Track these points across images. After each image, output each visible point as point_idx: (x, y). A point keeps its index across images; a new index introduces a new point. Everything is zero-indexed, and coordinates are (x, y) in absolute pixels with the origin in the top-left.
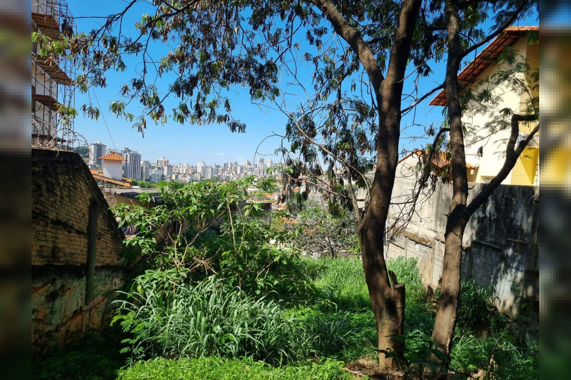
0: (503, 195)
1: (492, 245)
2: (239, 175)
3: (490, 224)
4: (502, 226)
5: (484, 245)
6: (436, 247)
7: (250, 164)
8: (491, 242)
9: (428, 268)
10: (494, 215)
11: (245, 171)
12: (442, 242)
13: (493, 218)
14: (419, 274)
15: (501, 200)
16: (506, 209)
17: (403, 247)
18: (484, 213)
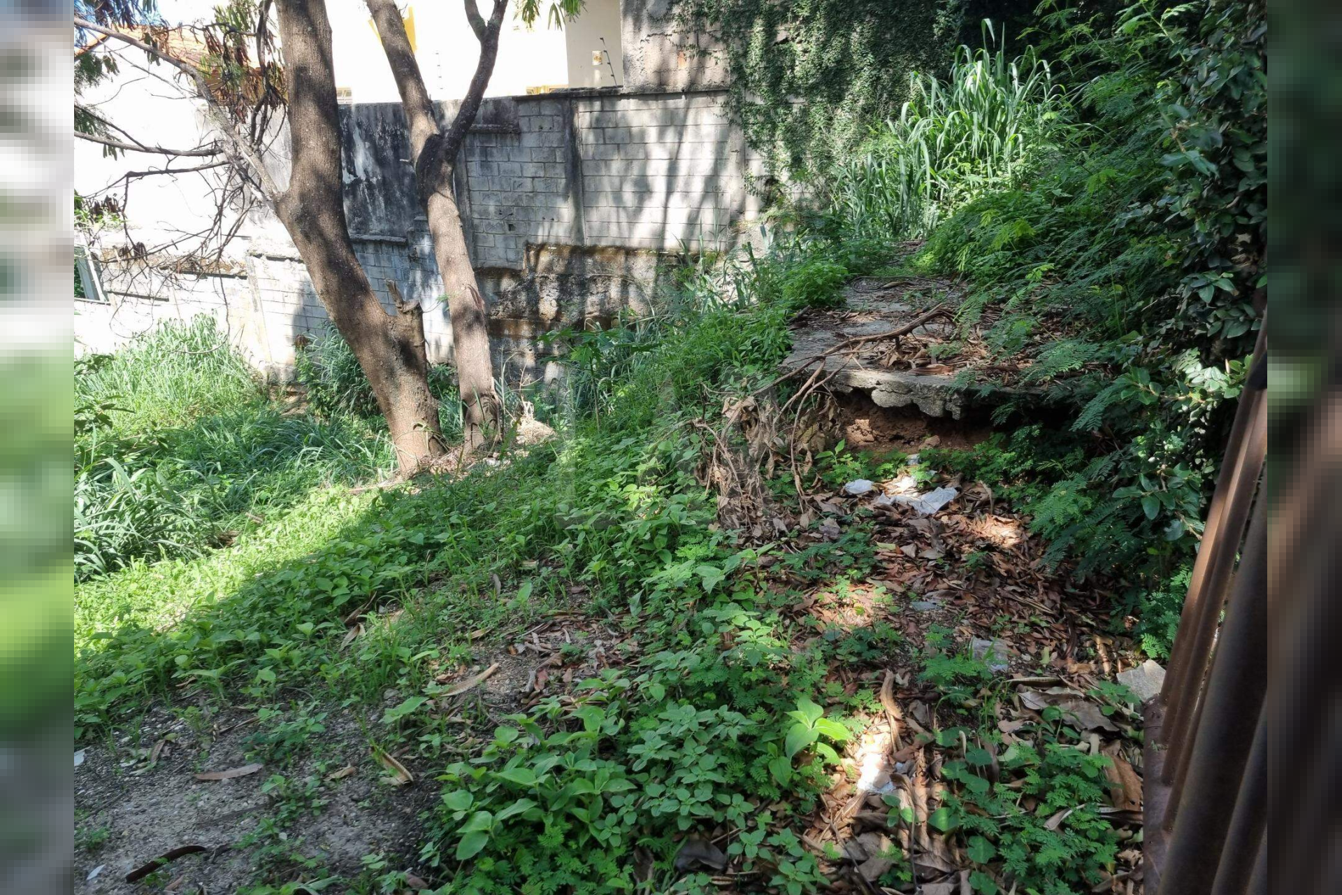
0: (384, 128)
1: (387, 238)
3: (372, 195)
4: (398, 194)
5: (370, 241)
6: (258, 273)
8: (382, 233)
10: (374, 174)
12: (269, 258)
13: (374, 180)
14: (232, 348)
15: (381, 137)
16: (397, 157)
17: (164, 296)
18: (352, 172)
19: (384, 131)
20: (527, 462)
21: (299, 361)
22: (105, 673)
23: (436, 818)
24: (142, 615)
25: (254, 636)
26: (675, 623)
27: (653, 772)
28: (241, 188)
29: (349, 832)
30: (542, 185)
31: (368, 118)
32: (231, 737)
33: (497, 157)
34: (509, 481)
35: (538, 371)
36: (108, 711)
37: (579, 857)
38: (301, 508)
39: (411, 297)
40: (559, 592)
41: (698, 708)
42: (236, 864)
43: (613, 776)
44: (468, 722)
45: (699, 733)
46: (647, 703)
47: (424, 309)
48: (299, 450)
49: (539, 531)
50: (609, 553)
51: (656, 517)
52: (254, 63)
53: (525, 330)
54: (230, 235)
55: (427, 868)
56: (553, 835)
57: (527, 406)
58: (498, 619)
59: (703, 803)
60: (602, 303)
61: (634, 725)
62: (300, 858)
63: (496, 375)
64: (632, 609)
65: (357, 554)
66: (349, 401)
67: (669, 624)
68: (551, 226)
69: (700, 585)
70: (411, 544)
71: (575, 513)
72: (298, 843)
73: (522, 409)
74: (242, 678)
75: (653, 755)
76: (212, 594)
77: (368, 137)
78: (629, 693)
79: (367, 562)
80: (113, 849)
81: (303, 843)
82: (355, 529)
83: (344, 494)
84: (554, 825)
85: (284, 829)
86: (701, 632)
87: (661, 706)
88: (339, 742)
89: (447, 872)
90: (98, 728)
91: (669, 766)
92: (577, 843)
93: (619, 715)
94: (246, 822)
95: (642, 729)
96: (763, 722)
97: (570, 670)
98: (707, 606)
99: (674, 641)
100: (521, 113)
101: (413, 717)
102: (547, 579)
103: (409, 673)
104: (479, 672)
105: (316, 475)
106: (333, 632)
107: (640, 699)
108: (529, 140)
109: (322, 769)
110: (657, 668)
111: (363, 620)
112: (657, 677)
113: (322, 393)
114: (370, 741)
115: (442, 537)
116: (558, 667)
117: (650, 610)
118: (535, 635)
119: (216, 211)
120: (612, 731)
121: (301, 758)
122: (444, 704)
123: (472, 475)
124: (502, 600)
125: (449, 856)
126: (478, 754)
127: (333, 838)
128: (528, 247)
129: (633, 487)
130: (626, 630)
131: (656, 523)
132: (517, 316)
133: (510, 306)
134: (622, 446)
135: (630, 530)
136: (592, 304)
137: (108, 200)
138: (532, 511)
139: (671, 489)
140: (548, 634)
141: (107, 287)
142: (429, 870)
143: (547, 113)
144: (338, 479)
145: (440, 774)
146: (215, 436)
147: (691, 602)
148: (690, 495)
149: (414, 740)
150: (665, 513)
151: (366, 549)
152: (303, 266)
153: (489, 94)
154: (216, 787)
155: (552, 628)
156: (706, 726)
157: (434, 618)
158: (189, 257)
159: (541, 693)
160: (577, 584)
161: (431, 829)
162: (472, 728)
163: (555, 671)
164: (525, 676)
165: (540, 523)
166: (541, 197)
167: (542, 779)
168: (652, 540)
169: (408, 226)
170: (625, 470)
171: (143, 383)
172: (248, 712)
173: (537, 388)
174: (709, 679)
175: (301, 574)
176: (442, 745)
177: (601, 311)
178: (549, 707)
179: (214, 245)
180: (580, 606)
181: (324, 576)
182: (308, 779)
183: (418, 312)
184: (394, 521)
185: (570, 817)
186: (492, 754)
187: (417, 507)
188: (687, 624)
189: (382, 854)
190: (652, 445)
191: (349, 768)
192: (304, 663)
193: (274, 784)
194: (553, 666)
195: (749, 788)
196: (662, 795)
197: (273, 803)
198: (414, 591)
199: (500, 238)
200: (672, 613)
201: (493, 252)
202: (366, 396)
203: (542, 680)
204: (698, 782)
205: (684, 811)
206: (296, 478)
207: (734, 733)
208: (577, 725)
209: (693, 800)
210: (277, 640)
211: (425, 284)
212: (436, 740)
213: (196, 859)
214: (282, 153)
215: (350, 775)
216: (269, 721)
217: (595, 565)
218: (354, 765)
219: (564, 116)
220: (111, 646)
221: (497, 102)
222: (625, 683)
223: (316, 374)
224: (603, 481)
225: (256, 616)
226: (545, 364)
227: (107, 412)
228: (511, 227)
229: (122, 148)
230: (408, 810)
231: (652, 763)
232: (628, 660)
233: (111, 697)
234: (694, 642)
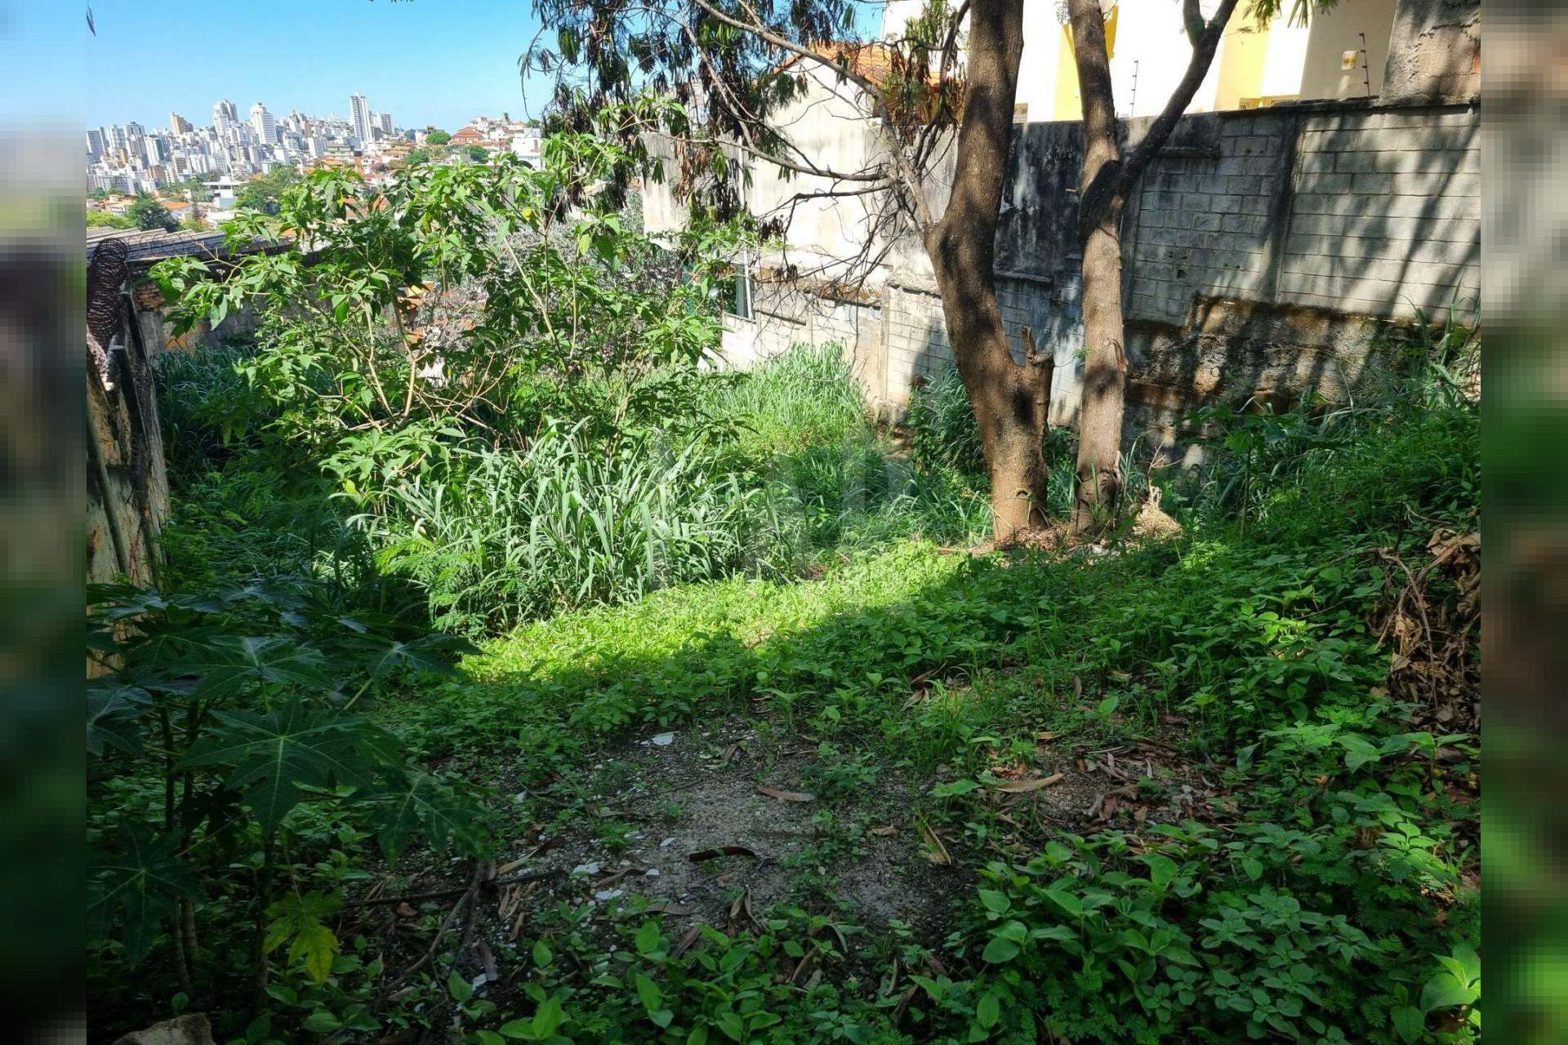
0: (1055, 151)
1: (1031, 277)
2: (160, 169)
3: (1025, 228)
4: (1054, 227)
5: (1012, 279)
6: (893, 304)
7: (190, 128)
8: (1027, 270)
9: (873, 360)
10: (1033, 202)
11: (177, 154)
12: (906, 290)
13: (1031, 211)
14: (853, 380)
15: (1049, 162)
16: (1063, 184)
17: (802, 319)
18: (1010, 201)
19: (1054, 154)
20: (1140, 557)
21: (913, 402)
22: (699, 669)
23: (967, 909)
24: (734, 626)
25: (827, 672)
26: (1295, 795)
27: (1227, 959)
28: (895, 215)
29: (882, 891)
30: (1234, 223)
31: (1040, 139)
32: (792, 762)
33: (1183, 187)
34: (1111, 575)
35: (1177, 453)
36: (697, 704)
37: (1117, 1015)
38: (887, 556)
39: (1042, 346)
40: (1149, 717)
41: (1304, 906)
42: (777, 880)
43: (1173, 943)
44: (1019, 826)
45: (1299, 935)
46: (1236, 877)
47: (1057, 362)
48: (895, 497)
49: (1139, 640)
50: (1222, 688)
51: (1297, 660)
52: (934, 79)
53: (1171, 402)
54: (875, 264)
55: (948, 956)
56: (1092, 978)
57: (1154, 491)
58: (1072, 726)
59: (1286, 1019)
60: (1281, 379)
61: (1213, 897)
62: (834, 897)
63: (1124, 449)
64: (1239, 762)
65: (935, 617)
66: (953, 453)
67: (1286, 794)
68: (1234, 277)
69: (1341, 759)
70: (991, 620)
71: (1189, 630)
72: (834, 881)
73: (1147, 494)
74: (809, 709)
75: (1231, 937)
76: (796, 621)
77: (1035, 161)
78: (1214, 859)
79: (944, 628)
80: (683, 827)
81: (839, 884)
82: (936, 591)
83: (932, 551)
84: (1093, 967)
85: (824, 864)
86: (1330, 817)
87: (1255, 887)
88: (886, 800)
89: (968, 968)
90: (688, 718)
91: (1250, 960)
92: (1118, 999)
93: (1197, 878)
94: (792, 844)
95: (1223, 903)
96: (1395, 955)
97: (1144, 809)
98: (1346, 788)
99: (1289, 816)
100: (1225, 133)
101: (962, 800)
102: (1139, 698)
103: (965, 754)
104: (1040, 777)
105: (906, 525)
106: (900, 690)
107: (1228, 870)
108: (1229, 167)
109: (867, 820)
110: (1258, 840)
111: (930, 686)
112: (1256, 851)
113: (928, 440)
114: (915, 809)
115: (1026, 621)
116: (1131, 801)
117: (1263, 769)
118: (1110, 757)
119: (867, 237)
120: (1184, 892)
121: (849, 803)
122: (996, 798)
123: (1072, 560)
124: (1080, 707)
125: (974, 954)
126: (1024, 862)
127: (865, 891)
128: (1197, 299)
129: (1273, 616)
130: (1225, 784)
131: (1295, 667)
132: (1164, 383)
133: (1158, 369)
134: (1268, 563)
135: (1258, 667)
136: (1267, 380)
137: (775, 220)
138: (1136, 615)
139: (1327, 630)
140: (1126, 760)
141: (756, 306)
142: (952, 960)
143: (1261, 132)
144: (927, 534)
145: (980, 867)
146: (820, 467)
147: (1324, 778)
148: (1353, 644)
149: (959, 824)
150: (1309, 659)
151: (945, 613)
152: (940, 302)
153: (1190, 110)
154: (772, 803)
155: (1133, 754)
156: (1313, 932)
157: (1001, 704)
158: (834, 284)
159: (1105, 822)
160: (1174, 713)
161: (960, 919)
162: (1021, 834)
163: (1127, 805)
164: (1091, 799)
165: (1143, 632)
166: (1228, 239)
167: (1091, 913)
168: (1284, 686)
169: (1057, 265)
170: (1266, 592)
171: (769, 403)
172: (811, 743)
173: (1170, 473)
174: (1329, 877)
175: (879, 623)
176: (986, 840)
177: (1277, 388)
178: (1113, 840)
179: (858, 272)
180: (1173, 739)
181: (899, 630)
182: (852, 825)
183: (1048, 366)
184: (977, 591)
185: (1113, 968)
186: (1038, 867)
187: (1006, 582)
188: (1312, 803)
189: (908, 925)
190: (1311, 570)
191: (890, 829)
192: (866, 712)
193: (821, 818)
194: (1125, 798)
195: (1356, 1026)
196: (1234, 987)
197: (818, 836)
198: (986, 670)
199: (1163, 286)
200: (1293, 783)
201: (1150, 302)
202: (972, 450)
203: (1109, 808)
204: (1285, 991)
205: (1259, 1016)
206: (886, 525)
207: (1349, 953)
208: (1142, 870)
209: (1273, 1010)
210: (847, 682)
211: (1063, 334)
212: (982, 832)
213: (748, 863)
214: (941, 177)
215: (891, 836)
216: (827, 757)
217: (1202, 697)
218: (896, 827)
219: (1284, 137)
220: (707, 647)
221: (1199, 120)
222: (1212, 844)
223: (927, 418)
224: (1233, 600)
225: (831, 653)
226: (1187, 446)
227: (737, 429)
228: (1181, 273)
229: (796, 170)
230: (941, 892)
231: (1227, 948)
232: (1221, 820)
233: (702, 693)
234: (1315, 826)
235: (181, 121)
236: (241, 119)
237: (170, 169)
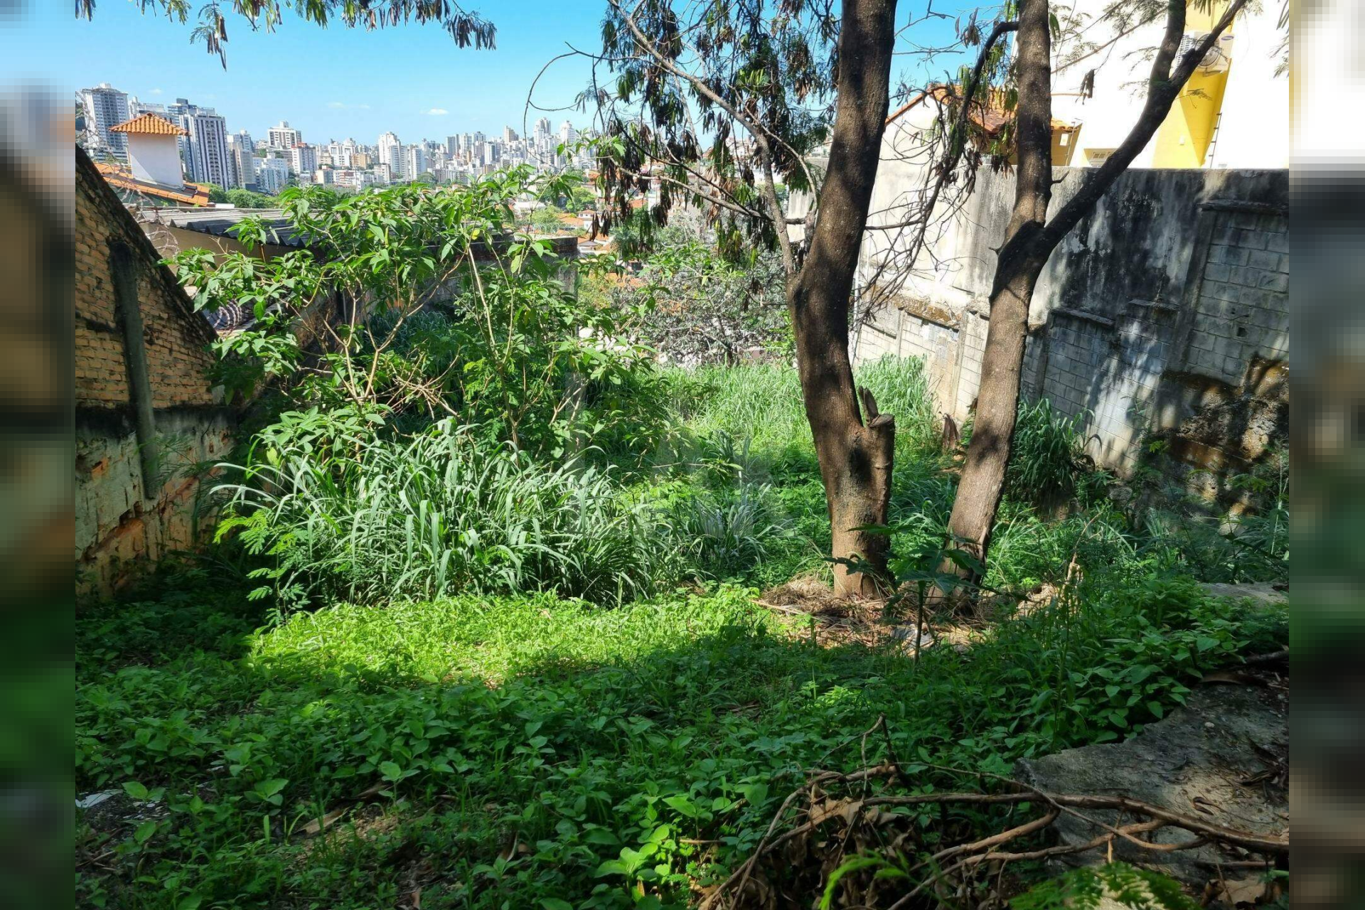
0: (1131, 196)
1: (1094, 317)
2: (491, 167)
3: (1095, 268)
4: (1122, 271)
5: (1077, 318)
6: (970, 328)
7: (516, 138)
8: (1092, 311)
9: (948, 378)
10: (1105, 247)
11: (505, 157)
12: (982, 316)
13: (1102, 253)
15: (1124, 207)
16: (1137, 230)
17: (893, 333)
18: (1086, 242)
19: (1130, 199)
33: (1252, 243)
53: (1214, 459)
77: (1112, 205)
128: (1256, 359)
132: (1210, 441)
133: (1206, 427)
158: (922, 303)
169: (1120, 309)
199: (1222, 342)
201: (1208, 357)
211: (1118, 376)
228: (1241, 332)
235: (511, 132)
236: (553, 133)
237: (498, 167)
